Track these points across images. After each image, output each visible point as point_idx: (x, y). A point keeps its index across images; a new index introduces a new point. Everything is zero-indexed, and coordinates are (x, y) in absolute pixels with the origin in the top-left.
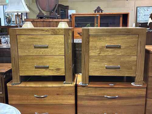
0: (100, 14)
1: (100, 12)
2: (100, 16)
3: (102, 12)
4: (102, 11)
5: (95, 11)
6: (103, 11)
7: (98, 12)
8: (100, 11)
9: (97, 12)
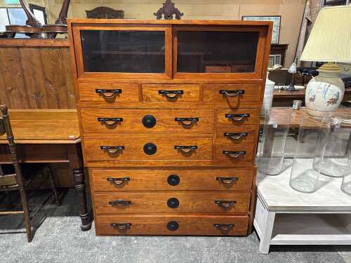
0: (173, 25)
1: (174, 18)
2: (170, 28)
3: (178, 18)
4: (179, 15)
5: (158, 15)
6: (182, 14)
7: (168, 17)
8: (174, 15)
9: (163, 18)
